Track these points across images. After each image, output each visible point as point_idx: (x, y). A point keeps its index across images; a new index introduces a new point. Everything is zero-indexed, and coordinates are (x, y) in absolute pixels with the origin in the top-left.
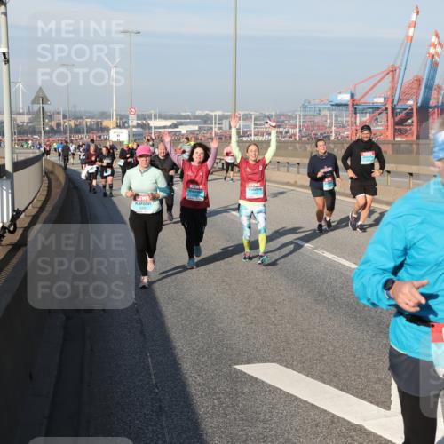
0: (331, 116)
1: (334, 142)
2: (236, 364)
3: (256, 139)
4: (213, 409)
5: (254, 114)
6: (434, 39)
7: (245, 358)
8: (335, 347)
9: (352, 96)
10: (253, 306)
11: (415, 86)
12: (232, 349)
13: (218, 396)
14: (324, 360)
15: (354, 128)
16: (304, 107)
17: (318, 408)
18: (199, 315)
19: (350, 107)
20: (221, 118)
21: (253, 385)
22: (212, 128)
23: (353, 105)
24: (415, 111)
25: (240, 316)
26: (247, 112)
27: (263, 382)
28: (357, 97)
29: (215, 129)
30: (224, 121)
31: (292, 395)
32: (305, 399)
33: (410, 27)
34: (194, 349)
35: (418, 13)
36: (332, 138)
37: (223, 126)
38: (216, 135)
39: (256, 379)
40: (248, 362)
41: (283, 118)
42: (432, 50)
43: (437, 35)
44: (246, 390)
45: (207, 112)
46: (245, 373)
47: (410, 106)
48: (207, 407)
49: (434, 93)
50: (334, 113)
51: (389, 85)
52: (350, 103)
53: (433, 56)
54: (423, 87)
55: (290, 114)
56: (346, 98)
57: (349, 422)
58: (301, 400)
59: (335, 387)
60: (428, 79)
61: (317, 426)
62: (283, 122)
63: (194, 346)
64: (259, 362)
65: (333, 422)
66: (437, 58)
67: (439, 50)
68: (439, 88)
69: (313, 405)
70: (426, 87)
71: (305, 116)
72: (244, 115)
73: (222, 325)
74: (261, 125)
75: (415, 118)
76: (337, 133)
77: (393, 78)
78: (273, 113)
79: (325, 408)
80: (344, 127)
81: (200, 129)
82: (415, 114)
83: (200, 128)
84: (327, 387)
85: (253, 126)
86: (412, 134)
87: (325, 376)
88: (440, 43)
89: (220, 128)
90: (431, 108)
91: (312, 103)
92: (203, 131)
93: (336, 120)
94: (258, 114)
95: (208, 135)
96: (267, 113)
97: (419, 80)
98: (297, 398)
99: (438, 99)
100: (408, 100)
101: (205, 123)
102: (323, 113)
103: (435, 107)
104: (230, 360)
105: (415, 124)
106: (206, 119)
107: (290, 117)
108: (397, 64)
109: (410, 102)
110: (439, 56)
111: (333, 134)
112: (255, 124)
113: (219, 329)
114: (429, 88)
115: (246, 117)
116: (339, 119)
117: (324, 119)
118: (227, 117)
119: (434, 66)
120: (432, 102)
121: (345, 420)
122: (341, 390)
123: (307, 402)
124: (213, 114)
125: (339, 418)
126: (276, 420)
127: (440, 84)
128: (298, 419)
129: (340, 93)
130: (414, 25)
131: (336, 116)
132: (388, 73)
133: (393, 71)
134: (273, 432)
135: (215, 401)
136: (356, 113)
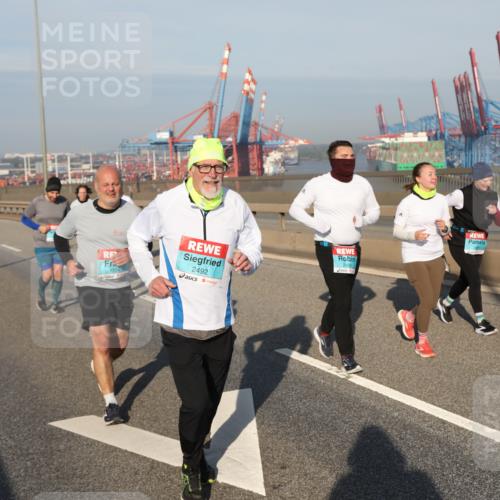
0: (151, 155)
1: (156, 182)
2: (51, 421)
3: (74, 181)
4: (26, 471)
5: (69, 156)
6: (248, 77)
7: (61, 414)
8: (155, 392)
9: (171, 134)
10: (69, 359)
11: (234, 123)
12: (47, 406)
13: (30, 457)
14: (144, 407)
15: (175, 167)
16: (123, 147)
17: (137, 455)
18: (10, 373)
19: (170, 145)
20: (34, 161)
21: (69, 440)
22: (23, 173)
23: (173, 143)
24: (234, 147)
25: (56, 370)
26: (61, 154)
27: (80, 436)
28: (176, 135)
29: (28, 173)
30: (37, 164)
31: (111, 446)
32: (123, 447)
33: (223, 64)
34: (5, 411)
35: (230, 50)
36: (154, 178)
37: (36, 169)
38: (29, 178)
39: (73, 434)
40: (64, 417)
41: (101, 159)
42: (246, 87)
43: (250, 72)
44: (62, 447)
45: (16, 155)
46: (60, 429)
47: (230, 142)
48: (19, 470)
49: (252, 129)
50: (154, 152)
51: (208, 122)
52: (170, 141)
53: (248, 93)
54: (241, 123)
55: (108, 154)
56: (164, 136)
57: (168, 466)
58: (120, 450)
59: (155, 432)
60: (245, 116)
61: (136, 474)
62: (102, 162)
63: (5, 407)
64: (76, 416)
65: (152, 468)
66: (252, 95)
67: (253, 86)
68: (256, 124)
69: (132, 453)
70: (244, 123)
71: (124, 156)
72: (59, 157)
73: (36, 382)
74: (78, 166)
75: (235, 155)
76: (158, 172)
77: (211, 115)
78: (90, 154)
79: (145, 455)
80: (165, 165)
81: (11, 174)
82: (235, 150)
83: (10, 172)
84: (147, 433)
85: (69, 169)
86: (234, 171)
87: (145, 422)
88: (253, 80)
89: (33, 172)
90: (251, 144)
91: (131, 142)
92: (14, 176)
93: (157, 159)
94: (74, 156)
95: (20, 180)
96: (84, 154)
97: (236, 117)
98: (116, 449)
99: (256, 135)
100: (227, 137)
101: (16, 166)
102: (143, 152)
103: (254, 143)
104: (45, 417)
105: (236, 161)
106: (17, 163)
107: (109, 158)
108: (214, 101)
109: (230, 139)
110: (253, 92)
111: (155, 174)
112: (72, 166)
113: (33, 386)
114: (247, 124)
115: (62, 159)
116: (160, 158)
117: (144, 158)
118: (40, 160)
119: (250, 103)
120: (251, 139)
121: (164, 464)
122: (161, 434)
123: (126, 451)
124: (24, 156)
125: (158, 463)
126: (94, 473)
127: (257, 120)
128: (116, 470)
129: (159, 131)
130: (227, 62)
131: (156, 155)
132: (205, 111)
133: (210, 108)
134: (91, 486)
135: (29, 463)
136: (176, 151)
